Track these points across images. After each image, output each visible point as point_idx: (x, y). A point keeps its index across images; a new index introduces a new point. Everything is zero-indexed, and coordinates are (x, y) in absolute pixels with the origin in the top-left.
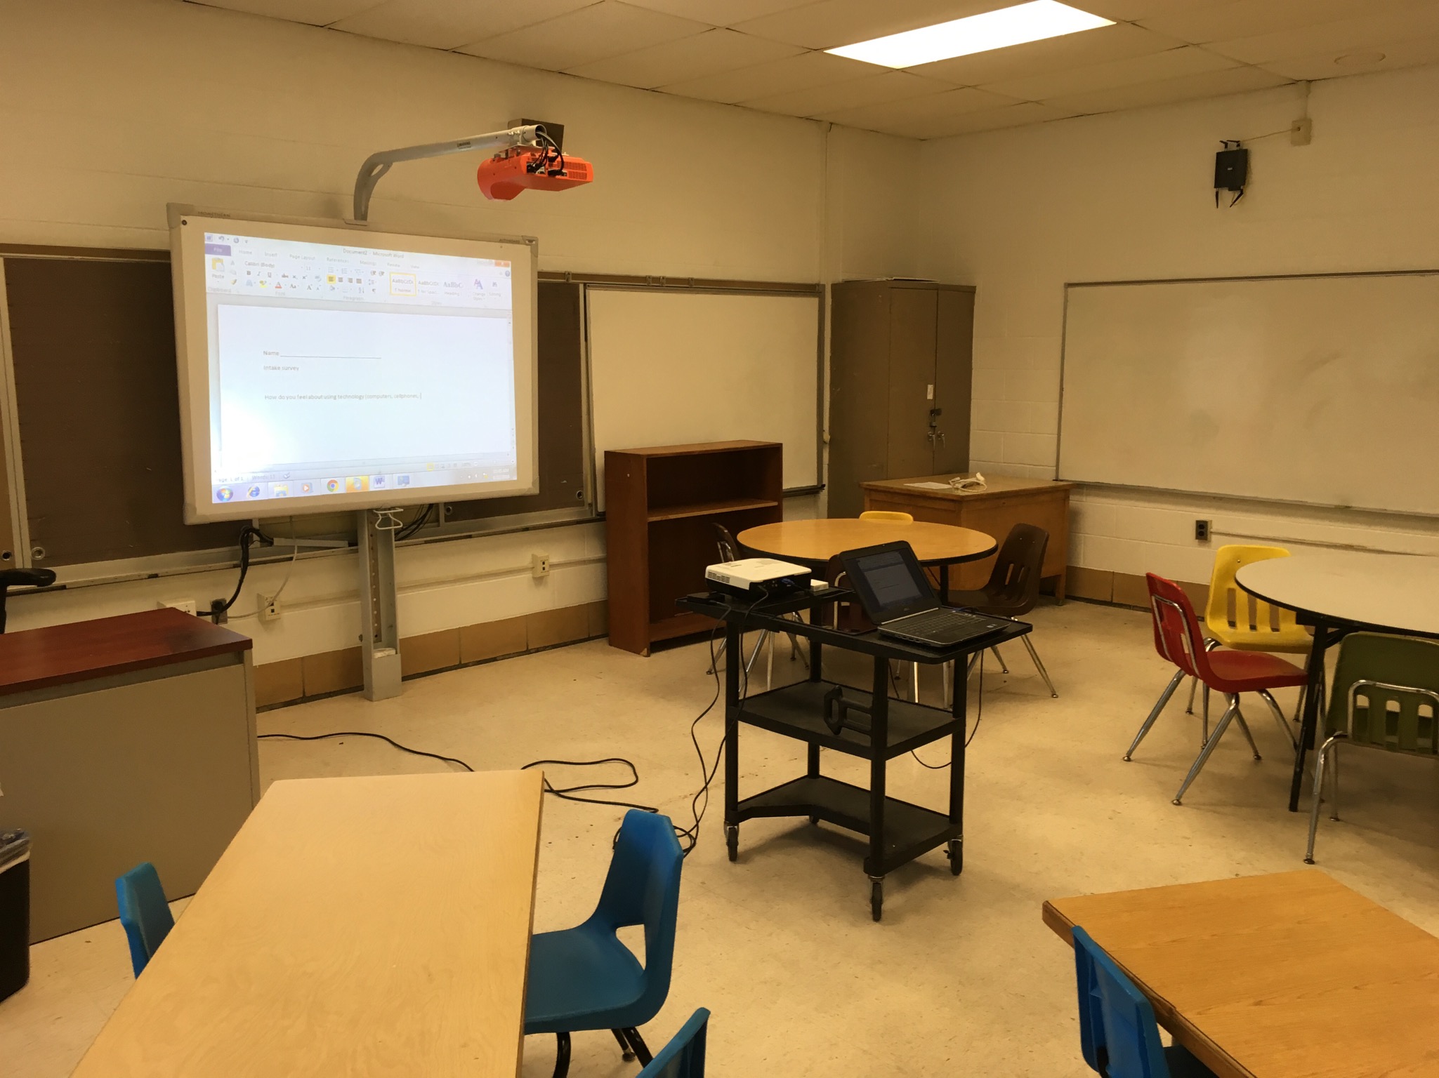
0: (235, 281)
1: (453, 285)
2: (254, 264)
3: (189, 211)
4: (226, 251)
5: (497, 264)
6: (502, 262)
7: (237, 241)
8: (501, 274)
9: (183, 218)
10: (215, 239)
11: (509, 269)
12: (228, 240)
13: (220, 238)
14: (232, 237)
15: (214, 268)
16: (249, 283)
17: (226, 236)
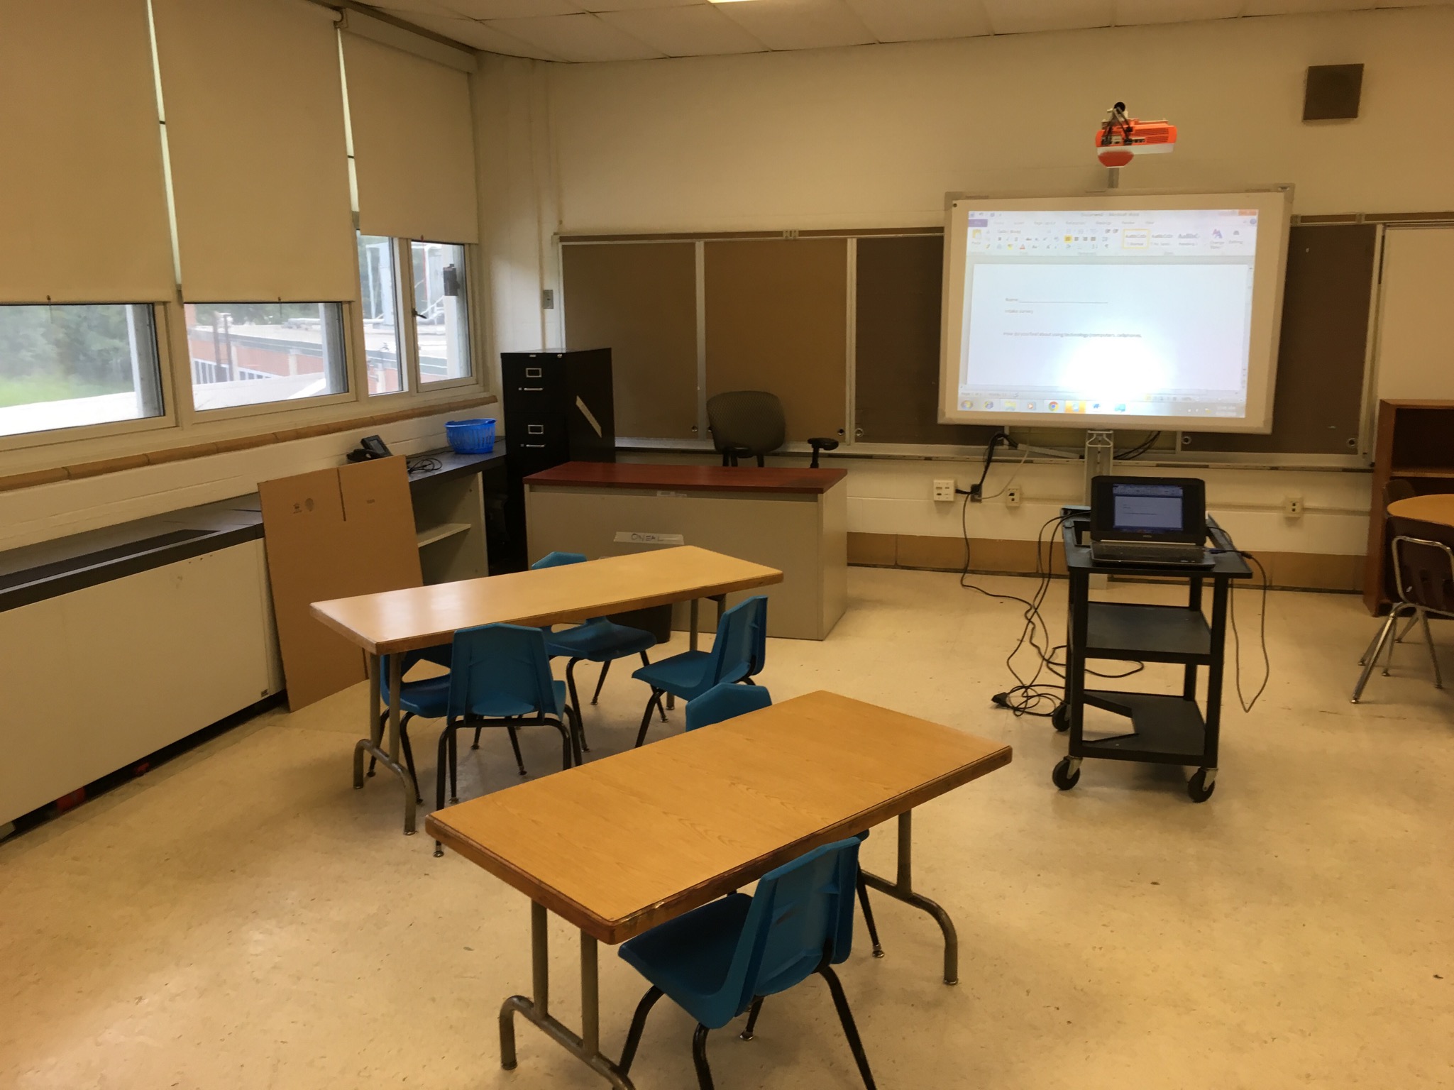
0: (989, 246)
1: (1188, 236)
2: (1004, 232)
3: (959, 196)
4: (984, 223)
5: (1241, 214)
6: (1248, 211)
7: (992, 215)
8: (1245, 222)
9: (954, 202)
10: (976, 215)
11: (1255, 217)
12: (985, 215)
13: (980, 214)
14: (989, 213)
15: (974, 237)
16: (999, 247)
17: (985, 212)
